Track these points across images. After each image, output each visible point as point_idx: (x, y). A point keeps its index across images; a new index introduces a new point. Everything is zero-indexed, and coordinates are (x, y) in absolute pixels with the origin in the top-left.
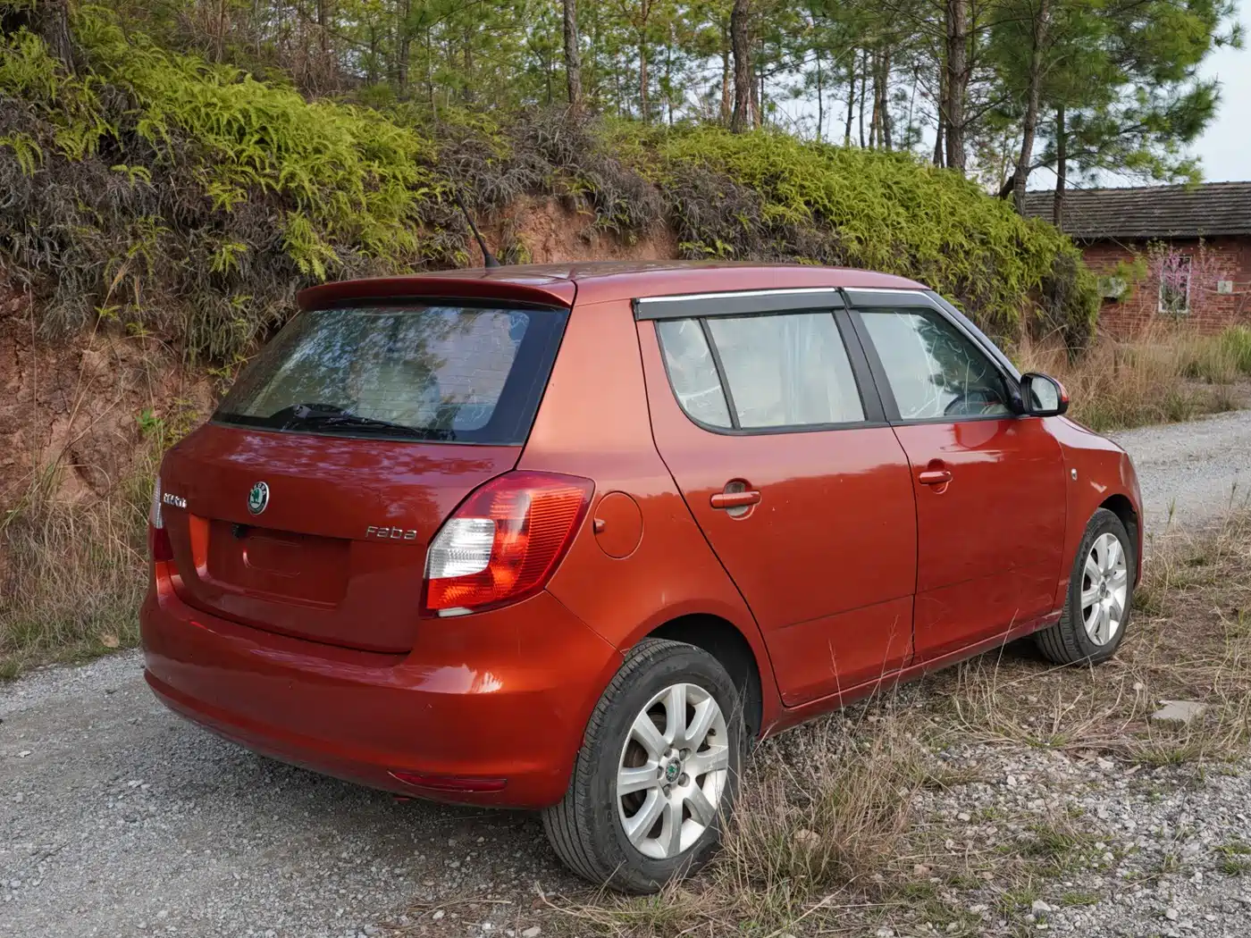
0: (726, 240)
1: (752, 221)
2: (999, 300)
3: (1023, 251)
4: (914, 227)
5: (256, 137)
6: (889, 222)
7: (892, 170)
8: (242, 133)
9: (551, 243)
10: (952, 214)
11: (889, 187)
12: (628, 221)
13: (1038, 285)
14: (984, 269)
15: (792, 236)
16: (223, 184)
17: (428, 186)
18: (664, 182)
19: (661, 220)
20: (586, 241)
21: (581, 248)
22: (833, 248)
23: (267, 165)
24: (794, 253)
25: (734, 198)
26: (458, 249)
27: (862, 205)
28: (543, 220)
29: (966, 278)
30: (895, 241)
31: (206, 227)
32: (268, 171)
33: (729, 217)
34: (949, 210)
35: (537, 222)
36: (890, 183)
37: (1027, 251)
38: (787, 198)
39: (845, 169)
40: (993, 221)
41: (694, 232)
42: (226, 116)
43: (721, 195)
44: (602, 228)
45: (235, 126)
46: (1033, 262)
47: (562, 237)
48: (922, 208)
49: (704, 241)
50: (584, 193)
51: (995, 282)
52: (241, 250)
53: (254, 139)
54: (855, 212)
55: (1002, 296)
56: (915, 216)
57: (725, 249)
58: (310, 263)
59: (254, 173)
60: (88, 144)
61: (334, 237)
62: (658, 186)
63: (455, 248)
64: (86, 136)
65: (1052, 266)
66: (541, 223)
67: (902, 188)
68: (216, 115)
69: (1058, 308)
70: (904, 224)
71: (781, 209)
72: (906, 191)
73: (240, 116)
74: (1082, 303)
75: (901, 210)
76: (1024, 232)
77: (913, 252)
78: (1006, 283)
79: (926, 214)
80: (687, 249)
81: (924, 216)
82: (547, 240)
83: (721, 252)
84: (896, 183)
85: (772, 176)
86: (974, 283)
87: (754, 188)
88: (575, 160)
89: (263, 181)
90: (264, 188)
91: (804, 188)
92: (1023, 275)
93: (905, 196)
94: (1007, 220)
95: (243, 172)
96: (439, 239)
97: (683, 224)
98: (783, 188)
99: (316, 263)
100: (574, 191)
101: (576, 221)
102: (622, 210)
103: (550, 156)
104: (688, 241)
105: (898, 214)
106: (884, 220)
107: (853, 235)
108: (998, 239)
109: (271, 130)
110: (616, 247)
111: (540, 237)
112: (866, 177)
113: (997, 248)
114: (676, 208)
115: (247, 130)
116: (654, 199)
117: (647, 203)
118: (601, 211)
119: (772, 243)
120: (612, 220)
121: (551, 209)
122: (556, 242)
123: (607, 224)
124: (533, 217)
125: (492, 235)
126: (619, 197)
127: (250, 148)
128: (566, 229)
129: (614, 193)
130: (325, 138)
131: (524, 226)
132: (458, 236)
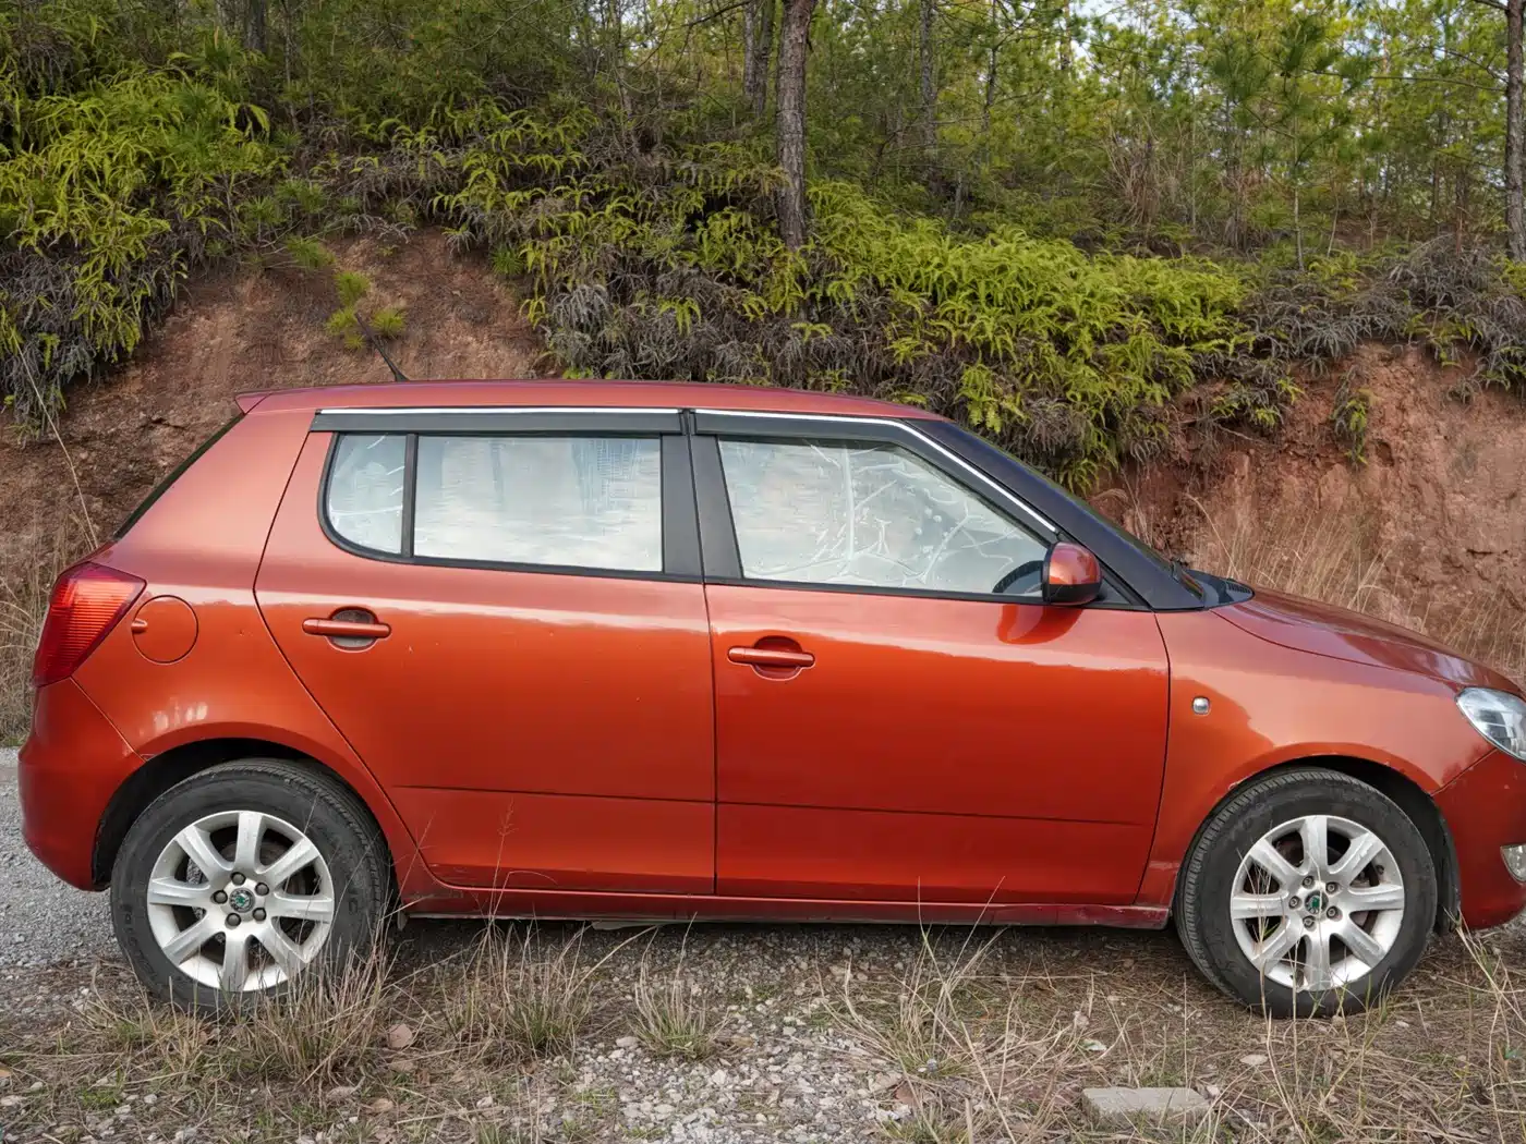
5: (969, 291)
8: (953, 289)
9: (1408, 402)
16: (913, 338)
17: (1225, 337)
20: (1461, 399)
21: (1454, 406)
23: (967, 317)
26: (1260, 407)
28: (1398, 375)
32: (966, 324)
35: (1391, 376)
42: (939, 273)
44: (1484, 383)
45: (946, 283)
47: (1424, 393)
50: (1454, 340)
53: (964, 294)
58: (984, 414)
59: (951, 326)
61: (1034, 390)
63: (1256, 405)
64: (783, 299)
66: (1396, 378)
68: (928, 273)
73: (954, 274)
82: (1404, 397)
88: (1450, 300)
89: (955, 334)
90: (954, 341)
95: (941, 326)
96: (1235, 396)
99: (991, 415)
100: (1438, 335)
101: (1446, 374)
102: (1517, 361)
103: (1415, 298)
109: (983, 285)
110: (1513, 408)
111: (1395, 394)
115: (960, 285)
118: (1482, 361)
120: (1498, 372)
121: (1410, 360)
122: (1415, 400)
123: (1491, 377)
124: (1384, 371)
125: (1326, 392)
126: (1513, 344)
127: (958, 303)
128: (1430, 385)
129: (1505, 339)
130: (1054, 289)
131: (1372, 381)
132: (1264, 391)
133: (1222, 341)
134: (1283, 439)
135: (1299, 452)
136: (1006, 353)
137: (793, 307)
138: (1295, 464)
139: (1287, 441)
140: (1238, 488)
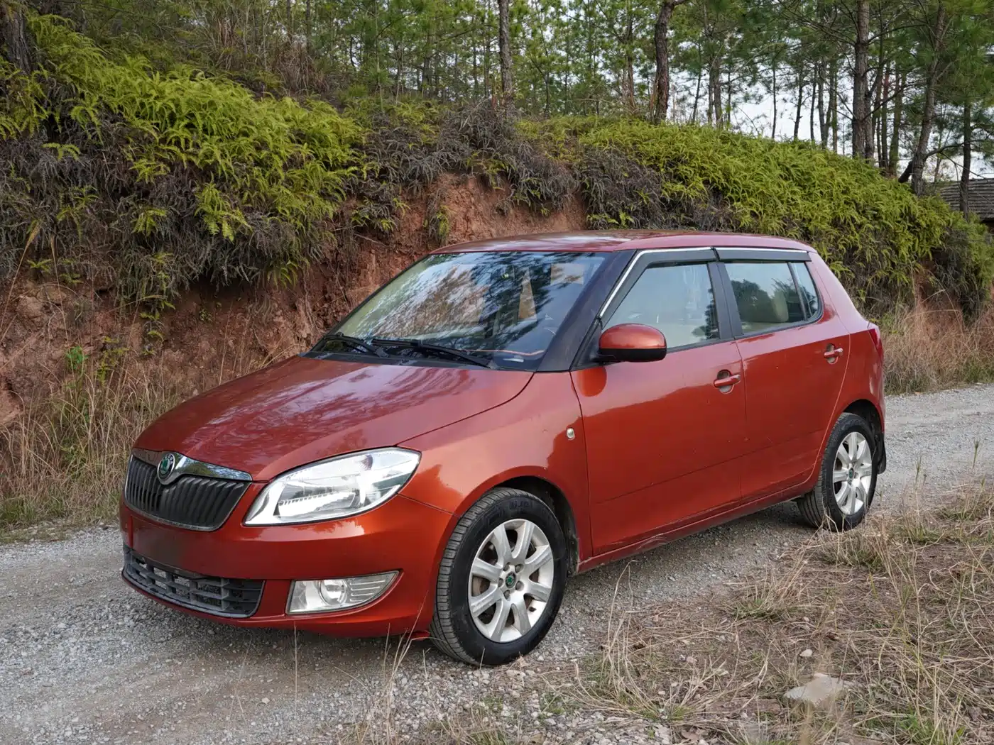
0: (629, 213)
1: (652, 196)
2: (890, 267)
3: (915, 227)
4: (807, 204)
5: (186, 121)
6: (785, 199)
7: (791, 155)
8: (172, 119)
9: (471, 214)
10: (844, 193)
11: (787, 169)
12: (539, 196)
13: (928, 255)
14: (873, 240)
15: (690, 211)
16: (149, 160)
17: (358, 165)
18: (575, 164)
19: (569, 195)
20: (501, 212)
21: (498, 218)
22: (728, 221)
23: (191, 144)
24: (691, 224)
25: (638, 177)
26: (383, 218)
27: (757, 184)
28: (464, 195)
29: (856, 248)
30: (789, 215)
31: (134, 195)
32: (191, 149)
33: (632, 194)
34: (842, 189)
35: (459, 196)
36: (788, 166)
37: (919, 225)
38: (686, 177)
39: (746, 154)
40: (886, 199)
41: (601, 206)
42: (159, 104)
43: (626, 175)
44: (516, 202)
45: (167, 113)
46: (923, 235)
47: (481, 208)
48: (817, 187)
49: (609, 213)
50: (499, 172)
51: (884, 251)
52: (162, 215)
53: (183, 124)
54: (750, 190)
55: (893, 264)
56: (810, 194)
57: (627, 221)
58: (220, 225)
59: (179, 151)
60: (28, 126)
61: (249, 205)
62: (569, 167)
63: (380, 216)
64: (27, 120)
65: (941, 238)
66: (462, 197)
67: (799, 171)
68: (150, 103)
69: (950, 276)
70: (799, 201)
71: (679, 187)
72: (803, 174)
73: (172, 105)
74: (976, 272)
75: (796, 189)
76: (916, 209)
77: (805, 225)
78: (897, 252)
79: (821, 193)
80: (595, 220)
81: (819, 194)
82: (468, 211)
83: (623, 223)
84: (793, 166)
85: (675, 160)
86: (863, 253)
87: (658, 170)
88: (492, 144)
89: (184, 157)
90: (185, 164)
91: (704, 169)
92: (914, 246)
93: (802, 178)
94: (901, 199)
95: (170, 150)
96: (366, 209)
97: (591, 200)
98: (682, 168)
99: (226, 227)
100: (490, 170)
101: (494, 195)
102: (533, 187)
103: (471, 141)
104: (595, 213)
105: (794, 193)
106: (779, 198)
107: (748, 209)
108: (889, 215)
109: (198, 116)
110: (531, 219)
111: (462, 209)
112: (765, 161)
113: (888, 223)
114: (584, 186)
115: (178, 116)
116: (564, 178)
117: (556, 181)
118: (514, 187)
119: (672, 216)
120: (524, 195)
121: (471, 185)
122: (475, 213)
123: (520, 198)
124: (455, 192)
125: (419, 207)
126: (531, 175)
127: (179, 131)
128: (484, 202)
129: (526, 172)
130: (251, 124)
131: (447, 199)
132: (384, 206)
133: (356, 168)
134: (393, 241)
135: (403, 251)
136: (230, 176)
137: (36, 128)
138: (400, 259)
139: (396, 243)
140: (371, 278)
